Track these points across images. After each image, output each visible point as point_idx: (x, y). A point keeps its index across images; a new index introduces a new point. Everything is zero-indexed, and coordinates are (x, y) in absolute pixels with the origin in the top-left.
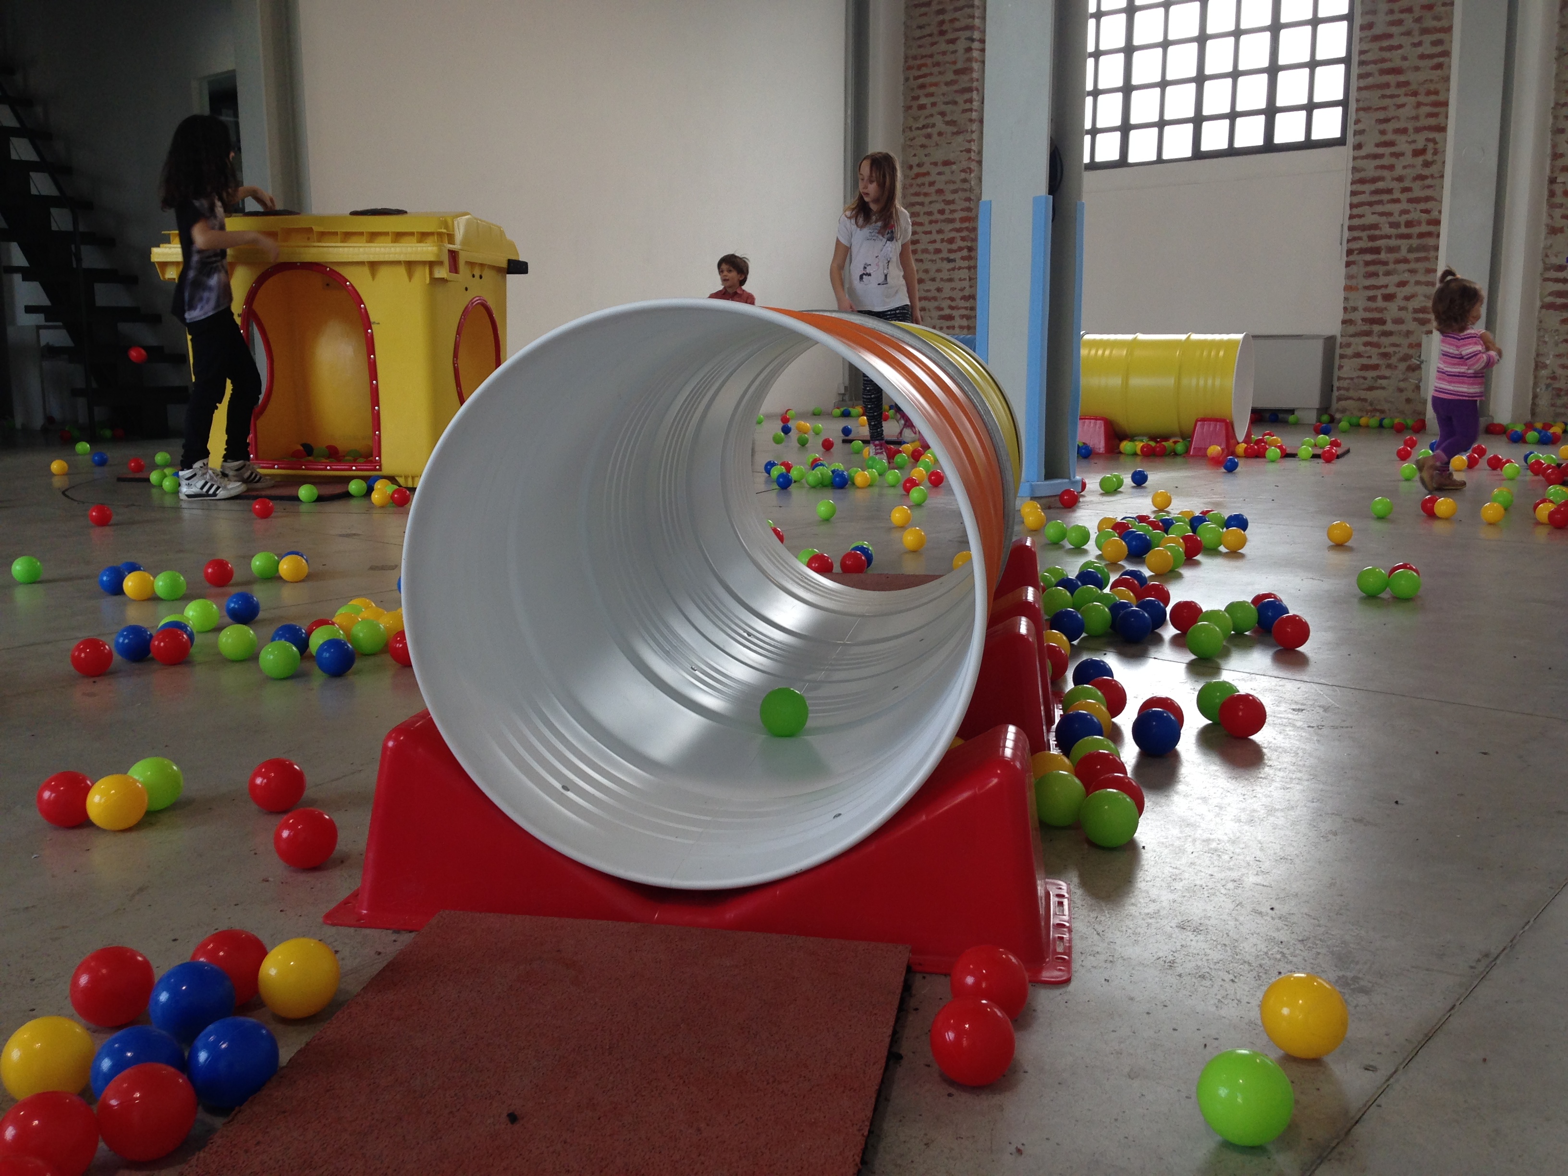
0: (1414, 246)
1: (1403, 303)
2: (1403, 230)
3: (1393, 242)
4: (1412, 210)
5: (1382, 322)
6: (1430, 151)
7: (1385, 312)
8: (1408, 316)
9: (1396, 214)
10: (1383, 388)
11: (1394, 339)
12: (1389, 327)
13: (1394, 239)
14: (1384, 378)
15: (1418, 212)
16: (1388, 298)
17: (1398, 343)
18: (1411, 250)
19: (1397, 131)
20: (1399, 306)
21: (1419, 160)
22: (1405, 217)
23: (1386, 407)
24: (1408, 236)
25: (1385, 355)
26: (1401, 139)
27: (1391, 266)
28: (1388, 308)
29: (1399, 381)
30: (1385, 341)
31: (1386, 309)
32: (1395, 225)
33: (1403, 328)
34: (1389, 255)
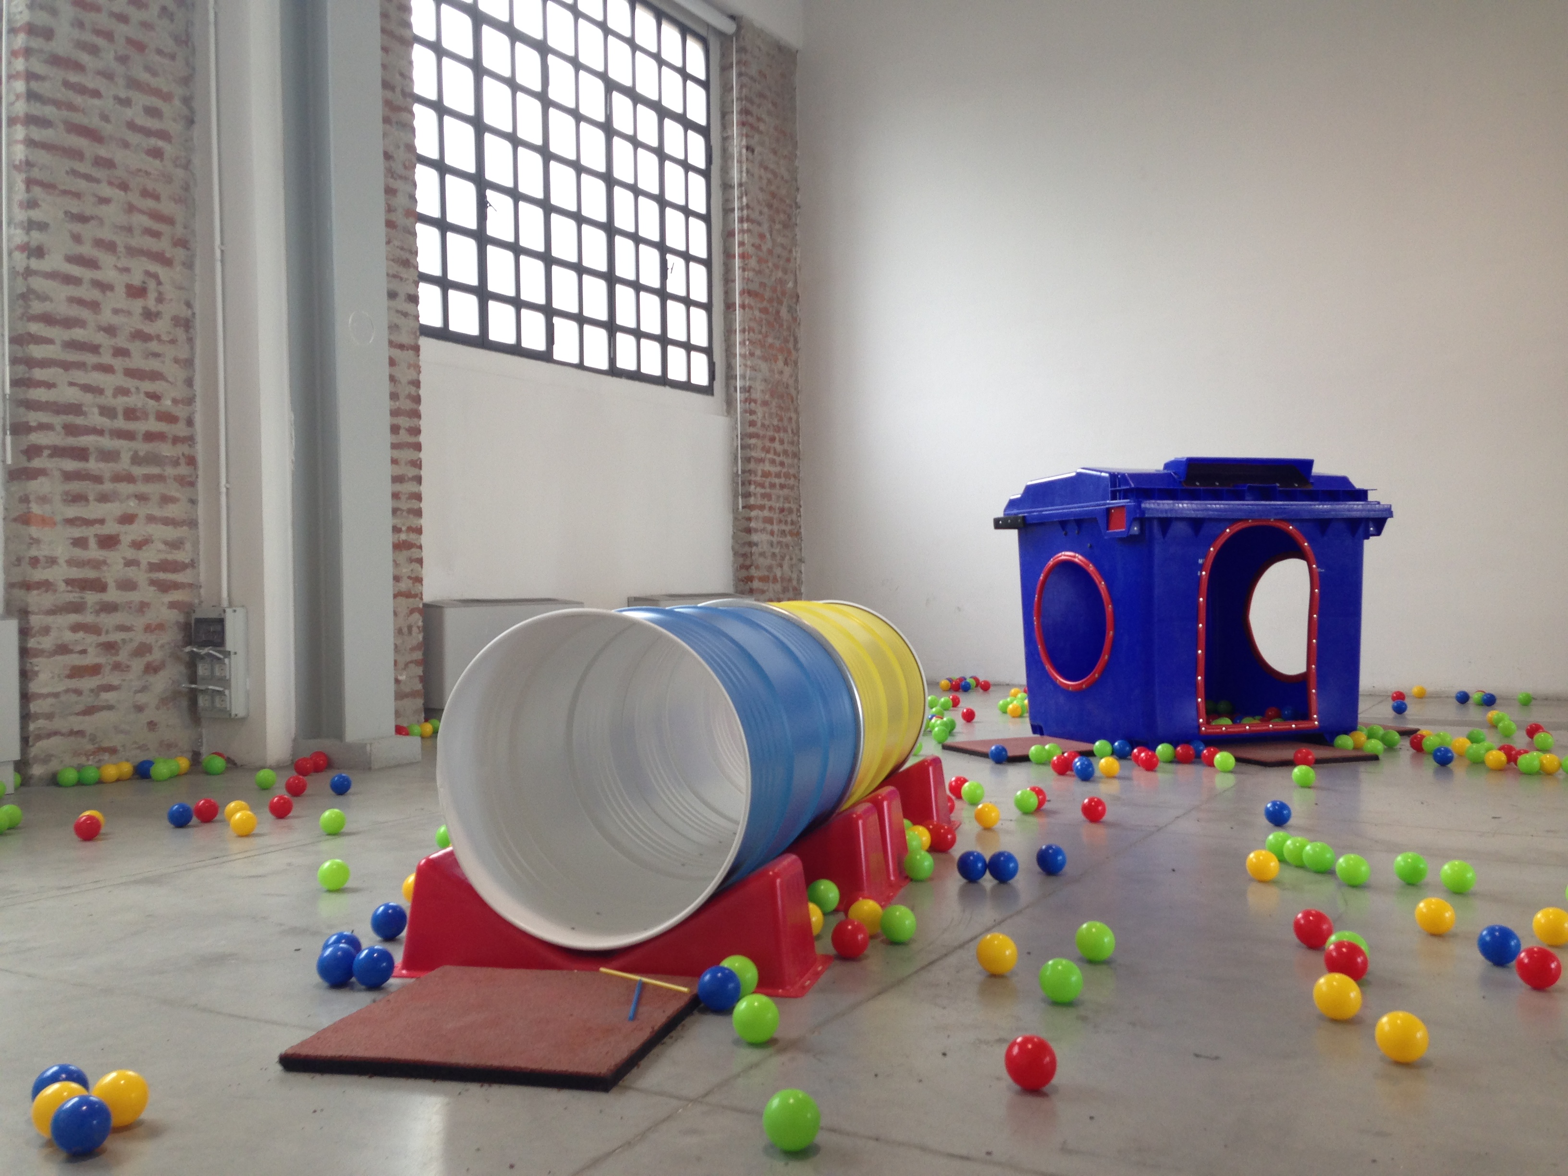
0: (141, 454)
1: (130, 554)
2: (121, 423)
3: (107, 443)
4: (133, 390)
5: (99, 586)
6: (152, 295)
7: (105, 568)
8: (140, 576)
9: (109, 392)
10: (110, 708)
11: (117, 618)
12: (112, 595)
13: (107, 436)
14: (109, 688)
15: (142, 396)
16: (109, 542)
17: (128, 624)
18: (136, 460)
19: (99, 243)
20: (124, 558)
21: (137, 305)
22: (121, 402)
23: (116, 741)
24: (129, 436)
25: (110, 647)
26: (106, 259)
27: (108, 486)
28: (108, 561)
29: (136, 692)
30: (108, 620)
31: (104, 562)
32: (108, 412)
33: (134, 597)
34: (102, 465)
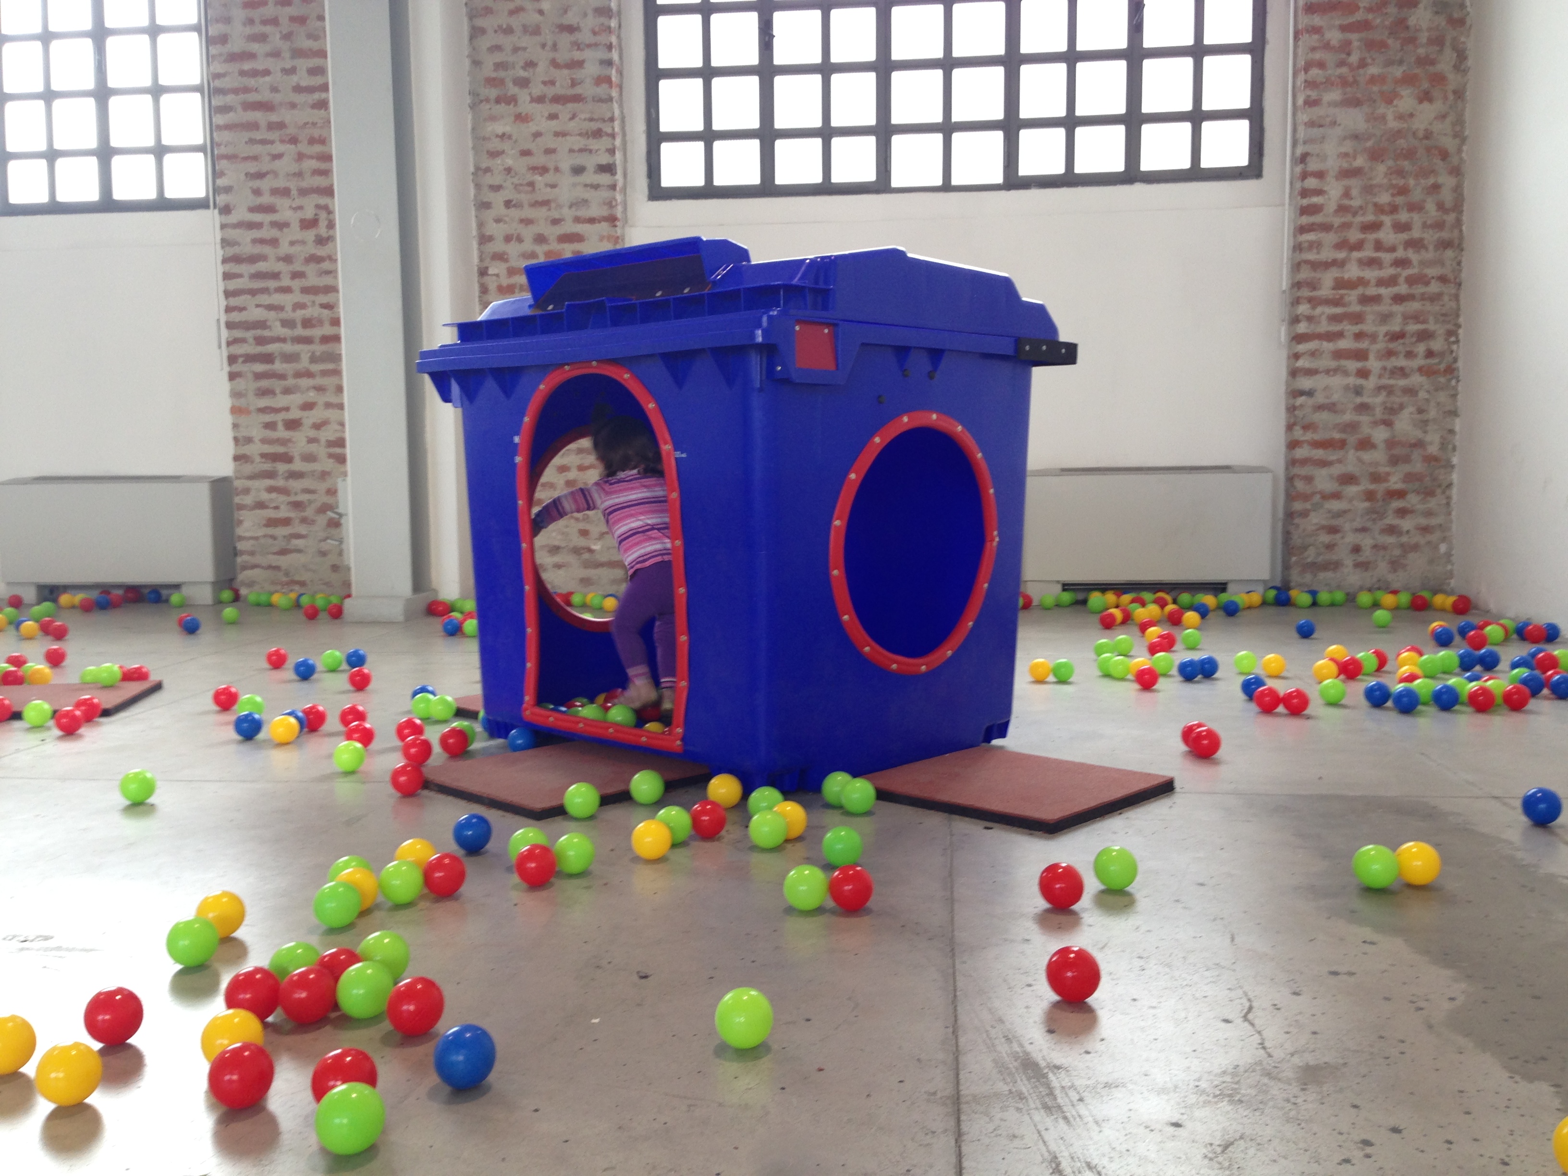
0: (318, 354)
1: (312, 433)
2: (300, 331)
3: (288, 348)
4: (309, 304)
5: (287, 458)
6: (323, 224)
7: (290, 445)
8: (321, 451)
9: (289, 308)
10: (299, 551)
11: (306, 483)
12: (298, 465)
13: (289, 343)
14: (299, 536)
15: (317, 307)
16: (293, 425)
17: (312, 488)
18: (313, 359)
19: (275, 192)
20: (307, 437)
21: (310, 235)
22: (300, 314)
23: (305, 576)
24: (308, 340)
25: (297, 505)
26: (281, 203)
27: (291, 382)
28: (294, 439)
29: (321, 541)
30: (295, 485)
31: (289, 440)
32: (288, 323)
33: (317, 467)
34: (285, 366)
